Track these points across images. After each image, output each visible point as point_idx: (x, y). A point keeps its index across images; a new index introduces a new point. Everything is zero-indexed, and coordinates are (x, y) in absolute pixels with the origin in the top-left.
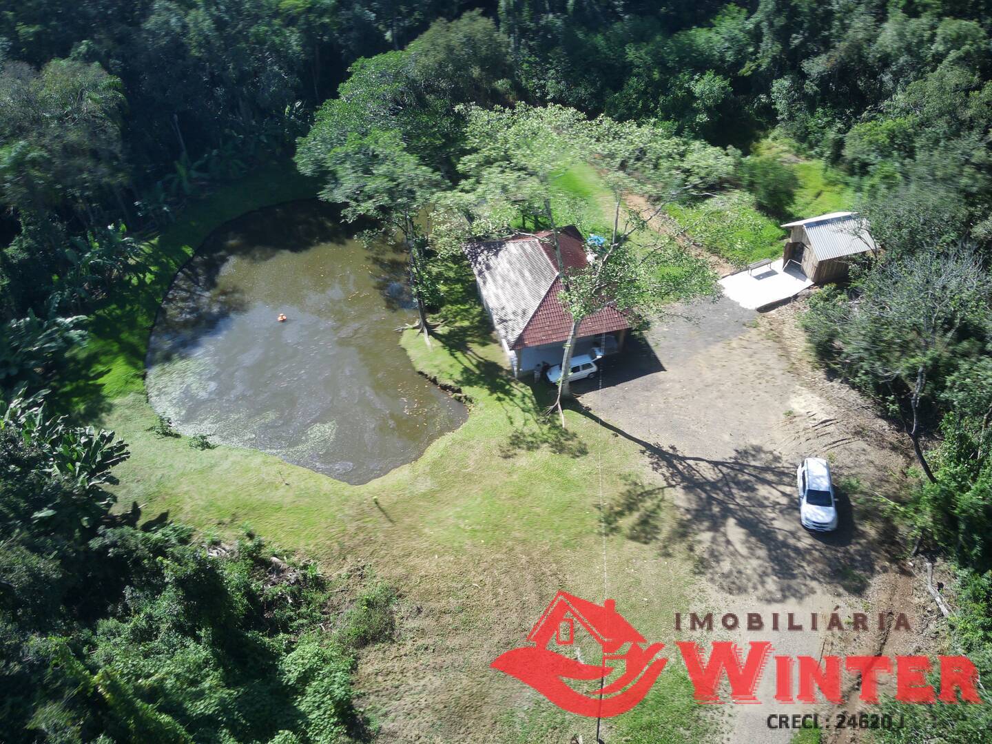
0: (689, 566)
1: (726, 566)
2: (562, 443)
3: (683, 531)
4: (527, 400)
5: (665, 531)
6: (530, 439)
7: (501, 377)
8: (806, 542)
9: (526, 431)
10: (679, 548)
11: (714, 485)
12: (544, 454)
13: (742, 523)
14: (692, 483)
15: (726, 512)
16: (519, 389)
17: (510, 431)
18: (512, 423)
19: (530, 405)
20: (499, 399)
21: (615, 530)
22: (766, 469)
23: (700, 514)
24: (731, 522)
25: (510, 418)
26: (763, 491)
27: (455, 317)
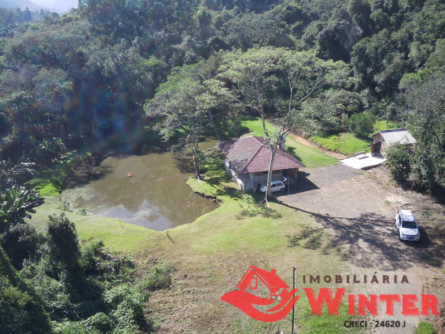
0: (338, 257)
2: (267, 214)
3: (334, 244)
4: (249, 199)
5: (325, 245)
6: (251, 213)
7: (237, 193)
9: (249, 210)
10: (332, 250)
12: (259, 217)
14: (338, 227)
16: (246, 196)
17: (241, 210)
18: (242, 207)
19: (252, 201)
20: (235, 200)
21: (297, 245)
25: (241, 206)
27: (213, 174)
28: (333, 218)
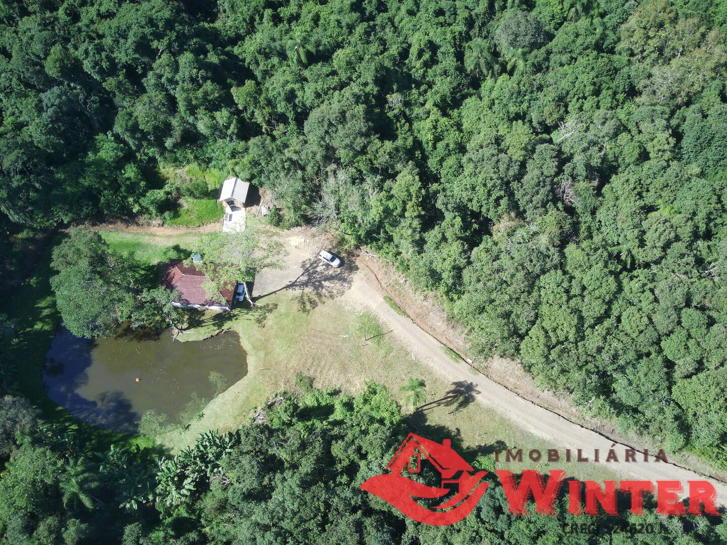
0: (330, 300)
1: (335, 291)
2: (269, 309)
3: (319, 295)
4: (242, 311)
5: (317, 299)
6: (261, 317)
7: (226, 315)
8: (339, 270)
9: (256, 317)
10: (324, 299)
11: (309, 279)
12: (270, 316)
13: (325, 280)
14: (306, 284)
15: (320, 282)
16: (236, 311)
17: (253, 321)
18: (250, 320)
19: (246, 311)
20: (236, 319)
21: (309, 311)
22: (311, 265)
23: (316, 288)
24: (323, 282)
25: (247, 319)
26: (318, 269)
28: (296, 281)
